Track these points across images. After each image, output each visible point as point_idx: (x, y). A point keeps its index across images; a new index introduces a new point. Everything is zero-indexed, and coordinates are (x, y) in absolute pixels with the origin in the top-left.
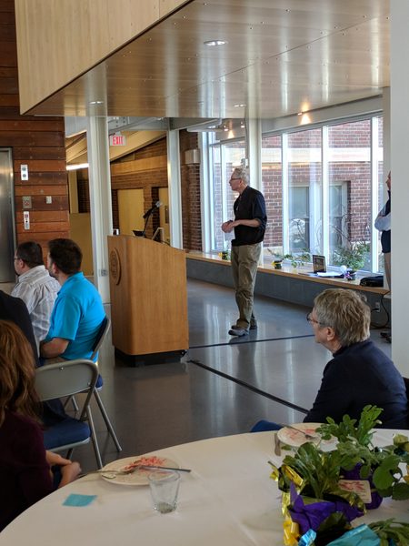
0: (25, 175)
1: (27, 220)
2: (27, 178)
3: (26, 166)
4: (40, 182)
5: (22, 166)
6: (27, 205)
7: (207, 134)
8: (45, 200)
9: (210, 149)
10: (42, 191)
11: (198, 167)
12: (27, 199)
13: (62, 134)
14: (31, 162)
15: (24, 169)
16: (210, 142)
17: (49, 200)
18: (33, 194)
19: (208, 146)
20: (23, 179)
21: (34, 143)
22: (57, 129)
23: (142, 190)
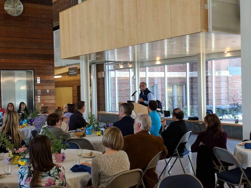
0: (39, 81)
1: (39, 99)
2: (39, 83)
3: (39, 78)
4: (44, 84)
5: (38, 78)
6: (39, 93)
7: (108, 66)
8: (46, 91)
9: (109, 72)
10: (45, 88)
11: (104, 79)
12: (39, 91)
13: (53, 65)
14: (41, 76)
15: (38, 79)
16: (109, 69)
17: (48, 91)
18: (41, 89)
19: (108, 70)
20: (38, 83)
21: (42, 69)
22: (51, 63)
23: (71, 88)
